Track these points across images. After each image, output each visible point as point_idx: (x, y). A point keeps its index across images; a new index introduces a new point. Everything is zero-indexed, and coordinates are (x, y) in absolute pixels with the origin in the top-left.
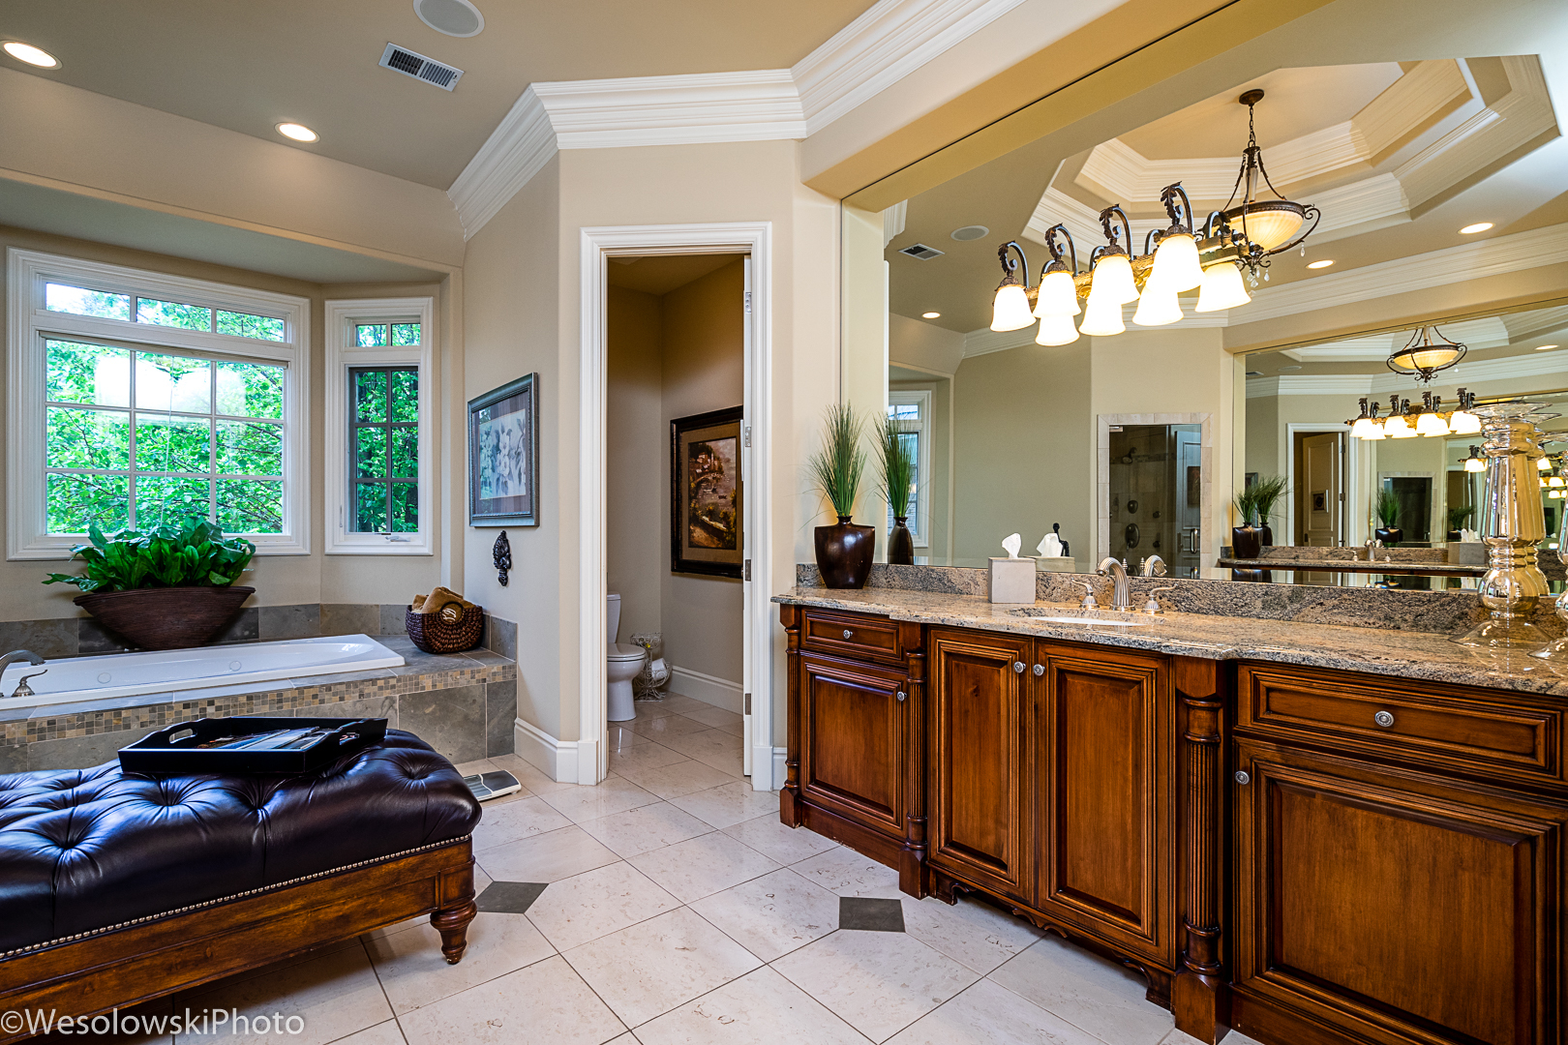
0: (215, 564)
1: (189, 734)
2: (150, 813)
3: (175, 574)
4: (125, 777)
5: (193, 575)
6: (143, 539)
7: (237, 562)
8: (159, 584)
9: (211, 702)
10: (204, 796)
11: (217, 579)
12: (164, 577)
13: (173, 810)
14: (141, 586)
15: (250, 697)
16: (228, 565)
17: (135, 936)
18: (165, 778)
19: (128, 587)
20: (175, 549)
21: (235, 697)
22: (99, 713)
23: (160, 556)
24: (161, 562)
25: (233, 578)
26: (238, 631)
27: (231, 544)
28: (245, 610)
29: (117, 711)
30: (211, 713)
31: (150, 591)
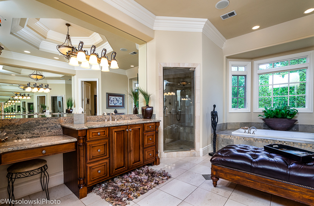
0: (288, 114)
1: (277, 146)
2: (267, 158)
3: (280, 116)
4: (264, 151)
5: (283, 116)
6: (274, 109)
7: (293, 114)
8: (277, 118)
9: (285, 142)
10: (278, 159)
11: (288, 117)
12: (278, 116)
13: (271, 159)
14: (273, 118)
15: (293, 143)
16: (291, 114)
17: (263, 179)
18: (271, 153)
19: (271, 118)
20: (280, 111)
21: (290, 142)
22: (264, 139)
23: (277, 112)
24: (277, 113)
25: (292, 117)
26: (294, 129)
27: (292, 110)
28: (295, 125)
29: (267, 140)
30: (285, 144)
31: (275, 119)
